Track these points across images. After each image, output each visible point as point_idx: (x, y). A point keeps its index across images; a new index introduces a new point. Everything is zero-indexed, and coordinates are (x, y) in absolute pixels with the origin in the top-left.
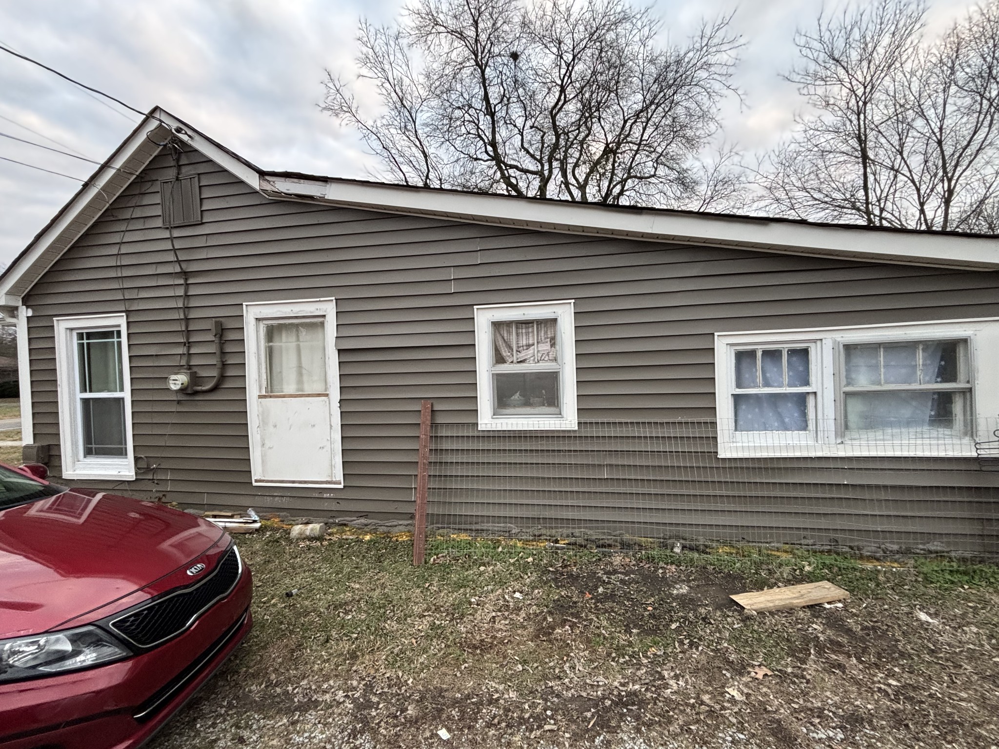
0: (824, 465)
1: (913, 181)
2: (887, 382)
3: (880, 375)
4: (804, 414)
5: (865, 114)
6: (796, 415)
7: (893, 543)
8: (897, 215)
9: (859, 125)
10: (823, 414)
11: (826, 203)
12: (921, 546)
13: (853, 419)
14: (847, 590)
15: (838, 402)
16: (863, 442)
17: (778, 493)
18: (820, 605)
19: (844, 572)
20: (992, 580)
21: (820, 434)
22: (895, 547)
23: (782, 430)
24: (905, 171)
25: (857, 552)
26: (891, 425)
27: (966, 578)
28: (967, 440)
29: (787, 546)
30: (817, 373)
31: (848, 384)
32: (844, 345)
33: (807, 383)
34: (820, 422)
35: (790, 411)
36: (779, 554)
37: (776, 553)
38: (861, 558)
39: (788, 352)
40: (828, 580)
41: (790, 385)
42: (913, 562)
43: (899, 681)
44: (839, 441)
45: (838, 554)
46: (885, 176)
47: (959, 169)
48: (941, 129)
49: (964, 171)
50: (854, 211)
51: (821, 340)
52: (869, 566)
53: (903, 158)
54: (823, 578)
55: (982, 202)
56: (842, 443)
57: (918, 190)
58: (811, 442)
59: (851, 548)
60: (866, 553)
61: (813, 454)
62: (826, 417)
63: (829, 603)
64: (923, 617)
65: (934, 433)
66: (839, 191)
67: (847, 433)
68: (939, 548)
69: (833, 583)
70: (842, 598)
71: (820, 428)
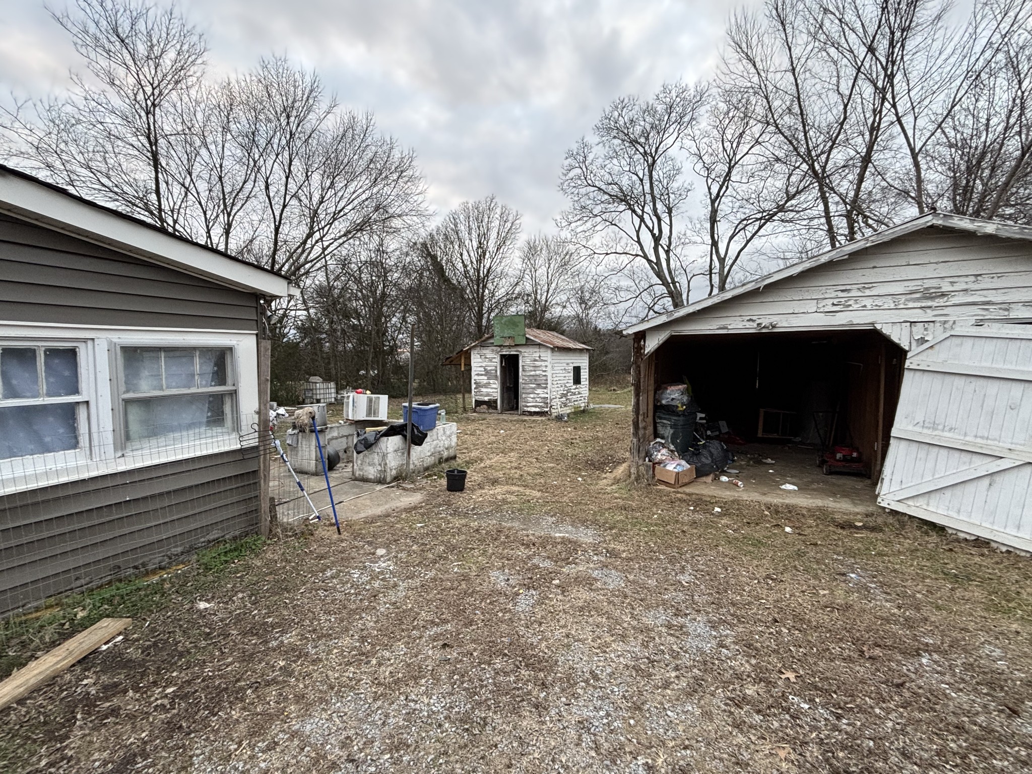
0: (100, 485)
1: (200, 203)
2: (168, 387)
3: (161, 379)
4: (73, 430)
5: (154, 116)
6: (61, 431)
7: (176, 546)
8: (189, 231)
9: (149, 124)
10: (98, 425)
11: (116, 193)
12: (203, 540)
13: (134, 427)
14: (129, 617)
15: (116, 411)
16: (146, 452)
17: (34, 537)
18: (95, 652)
19: (126, 598)
20: (253, 547)
21: (96, 450)
22: (179, 549)
23: (40, 453)
24: (194, 191)
25: (142, 569)
26: (172, 429)
27: (236, 554)
28: (234, 435)
29: (52, 599)
30: (89, 378)
31: (127, 391)
32: (122, 348)
33: (76, 391)
34: (95, 436)
35: (53, 429)
36: (39, 614)
37: (34, 615)
38: (147, 574)
39: (45, 352)
40: (108, 616)
41: (49, 395)
42: (196, 557)
43: (175, 685)
44: (120, 454)
45: (120, 581)
46: (177, 189)
47: (235, 209)
48: (221, 166)
49: (238, 210)
50: (146, 213)
51: (93, 339)
52: (155, 579)
53: (192, 180)
54: (101, 617)
55: (251, 241)
56: (123, 455)
57: (205, 213)
58: (82, 462)
59: (136, 567)
60: (151, 567)
61: (85, 475)
62: (101, 430)
63: (105, 644)
64: (202, 605)
65: (209, 433)
66: (131, 186)
67: (129, 444)
68: (217, 536)
69: (113, 617)
70: (122, 629)
71: (95, 442)
